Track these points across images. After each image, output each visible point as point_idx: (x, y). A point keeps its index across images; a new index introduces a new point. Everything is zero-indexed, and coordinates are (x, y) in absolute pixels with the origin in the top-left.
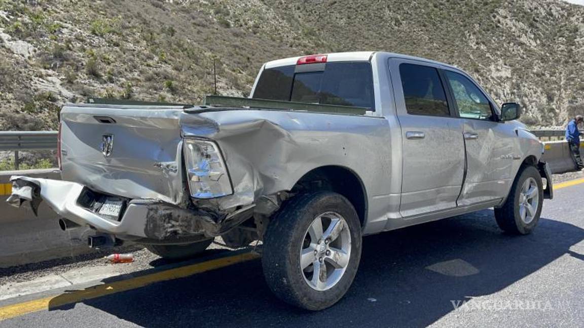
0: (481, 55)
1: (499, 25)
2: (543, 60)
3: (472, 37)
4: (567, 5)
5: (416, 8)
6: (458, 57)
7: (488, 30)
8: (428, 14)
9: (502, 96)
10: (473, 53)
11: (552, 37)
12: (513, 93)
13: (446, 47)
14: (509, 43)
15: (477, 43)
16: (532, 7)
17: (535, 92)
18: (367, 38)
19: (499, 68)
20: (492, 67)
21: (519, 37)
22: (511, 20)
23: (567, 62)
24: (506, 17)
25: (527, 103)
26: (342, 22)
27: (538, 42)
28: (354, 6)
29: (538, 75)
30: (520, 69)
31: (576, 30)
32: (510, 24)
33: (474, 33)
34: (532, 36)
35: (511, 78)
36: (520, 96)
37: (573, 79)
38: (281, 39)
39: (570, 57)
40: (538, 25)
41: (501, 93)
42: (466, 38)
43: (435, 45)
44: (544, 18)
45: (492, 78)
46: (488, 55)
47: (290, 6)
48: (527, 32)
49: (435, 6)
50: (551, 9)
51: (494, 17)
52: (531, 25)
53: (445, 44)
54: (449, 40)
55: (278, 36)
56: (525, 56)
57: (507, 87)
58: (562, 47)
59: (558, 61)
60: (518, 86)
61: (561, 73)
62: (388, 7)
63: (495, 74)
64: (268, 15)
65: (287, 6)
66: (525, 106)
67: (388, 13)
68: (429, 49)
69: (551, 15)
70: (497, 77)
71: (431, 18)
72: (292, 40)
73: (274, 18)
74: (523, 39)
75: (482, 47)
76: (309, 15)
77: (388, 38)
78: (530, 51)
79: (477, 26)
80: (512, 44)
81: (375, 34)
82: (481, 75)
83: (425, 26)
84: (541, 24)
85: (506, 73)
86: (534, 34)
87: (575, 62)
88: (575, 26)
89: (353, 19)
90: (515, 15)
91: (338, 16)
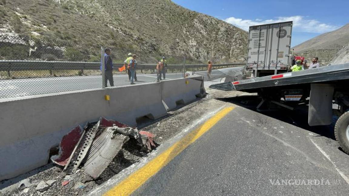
0: (187, 36)
1: (194, 25)
2: (207, 39)
3: (184, 29)
4: (217, 20)
5: (166, 16)
6: (179, 36)
7: (190, 27)
8: (170, 18)
9: (192, 52)
10: (184, 35)
11: (211, 31)
12: (196, 51)
13: (175, 32)
14: (197, 32)
15: (186, 31)
16: (206, 19)
17: (203, 51)
18: (146, 25)
19: (193, 41)
20: (190, 41)
21: (201, 30)
22: (198, 24)
23: (215, 41)
24: (197, 22)
25: (200, 55)
26: (137, 18)
27: (207, 33)
28: (143, 12)
29: (205, 45)
30: (199, 42)
31: (219, 29)
32: (198, 25)
33: (185, 28)
34: (205, 30)
35: (196, 46)
36: (198, 53)
37: (216, 47)
38: (103, 20)
39: (216, 39)
40: (207, 26)
41: (192, 51)
42: (182, 29)
43: (171, 31)
44: (210, 24)
45: (190, 45)
46: (189, 36)
47: (117, 9)
48: (203, 29)
49: (173, 16)
50: (212, 21)
51: (193, 22)
52: (205, 26)
53: (175, 31)
54: (176, 29)
55: (102, 19)
56: (201, 38)
57: (194, 48)
58: (214, 35)
59: (212, 40)
60: (198, 49)
61: (212, 45)
62: (155, 14)
63: (191, 44)
64: (101, 10)
65: (115, 9)
66: (200, 56)
67: (155, 16)
68: (169, 32)
69: (212, 23)
70: (192, 45)
71: (171, 20)
72: (109, 21)
73: (104, 12)
74: (202, 31)
75: (188, 33)
76: (124, 14)
77: (154, 26)
78: (203, 36)
79: (187, 25)
80: (198, 33)
81: (149, 24)
82: (186, 44)
83: (168, 23)
84: (208, 26)
85: (195, 44)
86: (206, 30)
87: (217, 41)
88: (219, 28)
89: (142, 17)
90: (200, 22)
91: (136, 15)
